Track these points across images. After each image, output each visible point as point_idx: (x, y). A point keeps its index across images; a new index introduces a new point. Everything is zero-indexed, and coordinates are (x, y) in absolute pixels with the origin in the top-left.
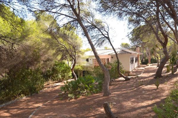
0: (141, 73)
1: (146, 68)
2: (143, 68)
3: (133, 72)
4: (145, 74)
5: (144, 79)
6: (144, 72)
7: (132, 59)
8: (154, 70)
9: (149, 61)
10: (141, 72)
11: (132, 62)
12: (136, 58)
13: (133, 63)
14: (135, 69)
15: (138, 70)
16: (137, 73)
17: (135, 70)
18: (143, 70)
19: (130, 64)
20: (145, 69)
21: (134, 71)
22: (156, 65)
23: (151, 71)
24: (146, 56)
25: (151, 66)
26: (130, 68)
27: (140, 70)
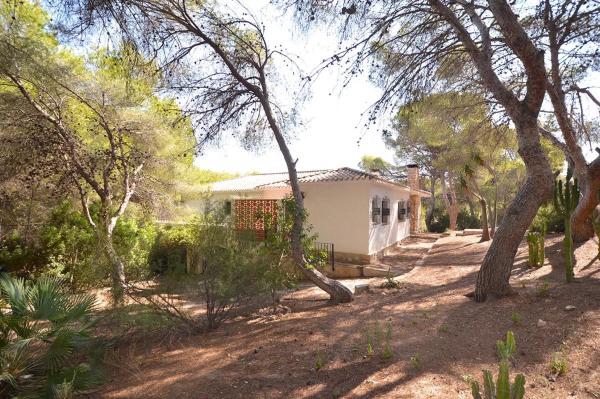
0: (413, 266)
1: (438, 246)
2: (429, 245)
3: (383, 259)
4: (429, 270)
5: (420, 299)
6: (428, 263)
7: (380, 206)
8: (468, 254)
9: (453, 220)
10: (418, 258)
11: (379, 217)
12: (401, 205)
13: (385, 221)
14: (394, 247)
15: (408, 250)
16: (400, 265)
17: (398, 249)
18: (425, 250)
19: (371, 223)
20: (433, 247)
21: (388, 254)
22: (479, 233)
23: (458, 257)
24: (444, 207)
25: (460, 239)
26: (371, 243)
27: (416, 250)
